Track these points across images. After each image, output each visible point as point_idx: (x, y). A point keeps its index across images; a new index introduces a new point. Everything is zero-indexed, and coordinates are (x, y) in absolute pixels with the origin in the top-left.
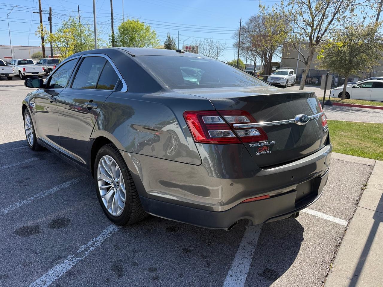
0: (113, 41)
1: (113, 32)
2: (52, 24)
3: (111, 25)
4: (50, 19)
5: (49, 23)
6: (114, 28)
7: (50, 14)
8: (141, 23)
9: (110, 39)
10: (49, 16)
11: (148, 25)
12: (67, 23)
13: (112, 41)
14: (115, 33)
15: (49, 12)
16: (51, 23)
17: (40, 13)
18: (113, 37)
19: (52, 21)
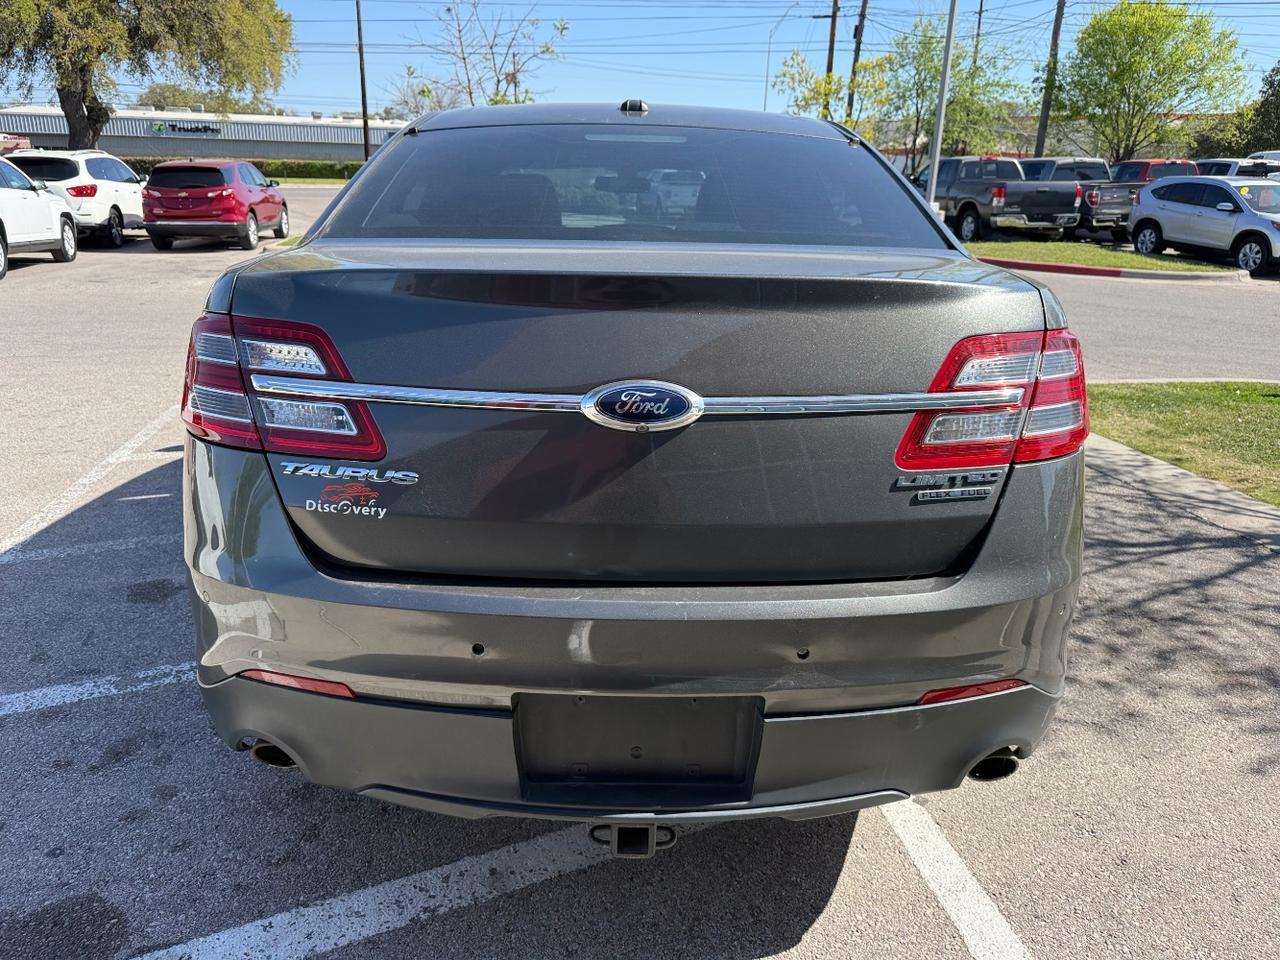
0: (1051, 86)
1: (1054, 55)
2: (862, 47)
3: (1052, 27)
4: (858, 32)
5: (854, 46)
6: (1062, 36)
7: (862, 16)
8: (1175, 7)
9: (1036, 80)
10: (855, 21)
11: (1206, 11)
12: (906, 38)
13: (1043, 85)
14: (1061, 55)
15: (859, 11)
16: (858, 44)
17: (834, 17)
18: (1052, 69)
19: (862, 39)
